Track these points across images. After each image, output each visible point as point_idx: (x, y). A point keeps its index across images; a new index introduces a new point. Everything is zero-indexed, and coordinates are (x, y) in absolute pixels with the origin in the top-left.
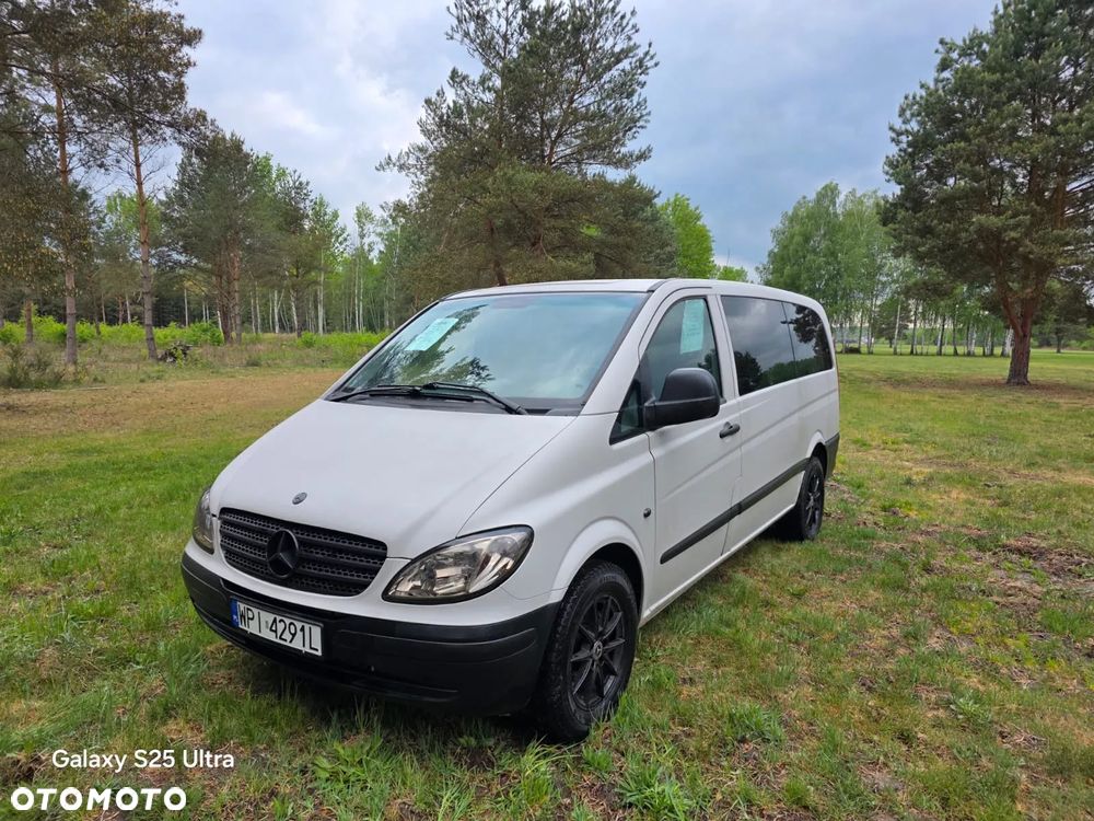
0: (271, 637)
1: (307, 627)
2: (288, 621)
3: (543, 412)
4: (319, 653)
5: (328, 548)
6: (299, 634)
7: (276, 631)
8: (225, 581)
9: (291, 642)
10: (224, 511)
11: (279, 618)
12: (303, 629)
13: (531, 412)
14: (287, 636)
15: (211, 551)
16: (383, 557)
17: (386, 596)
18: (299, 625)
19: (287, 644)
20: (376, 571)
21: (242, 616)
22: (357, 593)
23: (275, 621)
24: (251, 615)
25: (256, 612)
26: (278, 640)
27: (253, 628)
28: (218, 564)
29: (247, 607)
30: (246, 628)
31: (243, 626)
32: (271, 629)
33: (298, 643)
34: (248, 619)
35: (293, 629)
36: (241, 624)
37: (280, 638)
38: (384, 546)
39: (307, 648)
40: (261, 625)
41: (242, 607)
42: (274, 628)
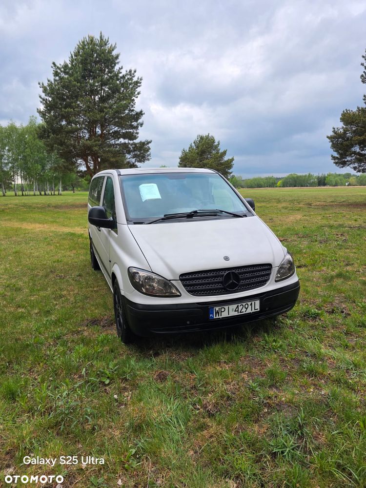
0: (236, 314)
1: (253, 303)
2: (244, 304)
4: (259, 310)
6: (250, 307)
8: (197, 303)
9: (246, 311)
10: (182, 275)
11: (239, 305)
12: (251, 304)
14: (244, 310)
15: (179, 296)
16: (271, 269)
17: (276, 281)
18: (249, 303)
19: (244, 313)
20: (270, 274)
21: (217, 313)
22: (266, 284)
23: (238, 307)
24: (223, 310)
25: (226, 307)
26: (239, 314)
27: (225, 315)
28: (187, 299)
29: (220, 307)
30: (220, 317)
31: (217, 317)
32: (235, 311)
33: (249, 311)
34: (221, 312)
35: (246, 307)
36: (216, 316)
37: (240, 312)
38: (270, 265)
39: (253, 311)
40: (230, 312)
41: (217, 309)
42: (237, 310)
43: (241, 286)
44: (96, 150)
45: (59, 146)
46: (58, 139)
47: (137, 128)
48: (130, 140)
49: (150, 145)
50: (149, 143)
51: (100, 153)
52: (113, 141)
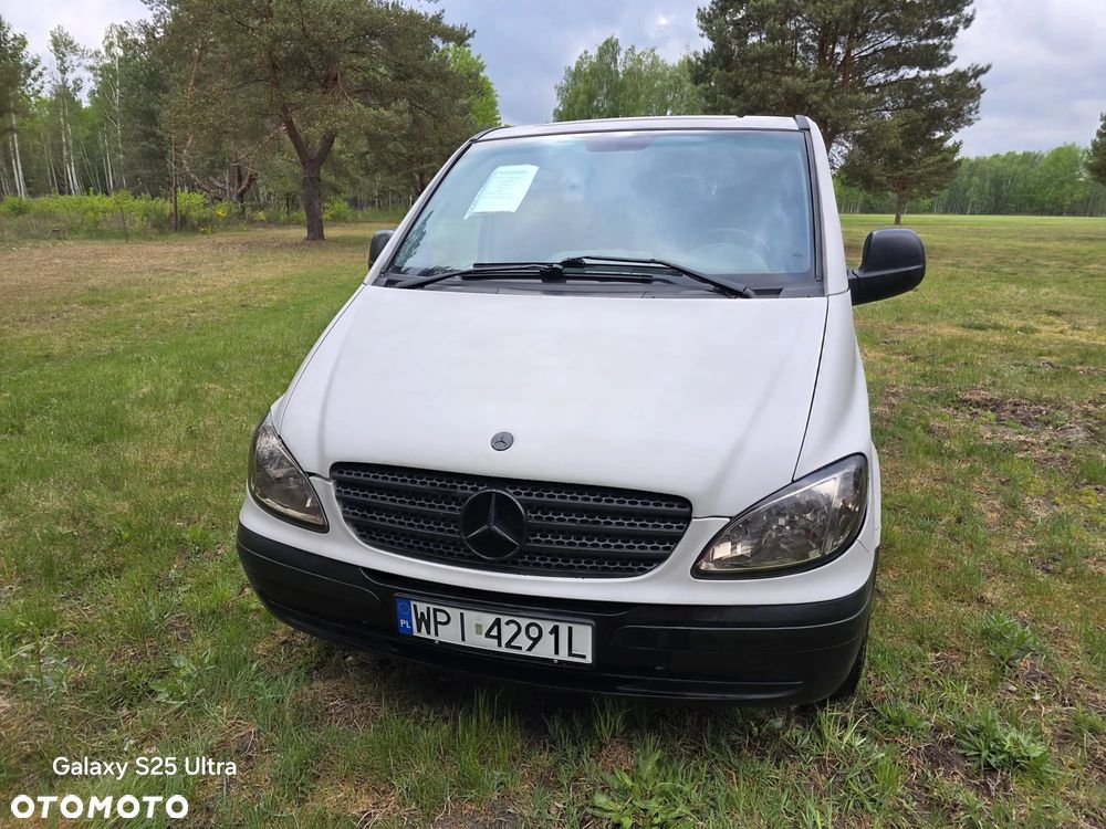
0: (491, 645)
1: (563, 629)
2: (524, 622)
3: (775, 292)
4: (589, 660)
5: (580, 511)
6: (549, 639)
7: (499, 637)
8: (365, 569)
9: (530, 649)
10: (339, 467)
11: (504, 619)
12: (555, 631)
13: (762, 293)
14: (523, 642)
15: (323, 529)
16: (688, 519)
17: (697, 573)
18: (547, 626)
19: (523, 652)
20: (676, 539)
21: (426, 621)
22: (644, 571)
23: (497, 623)
24: (442, 617)
25: (454, 613)
26: (504, 649)
27: (448, 634)
28: (345, 547)
29: (432, 607)
30: (432, 636)
31: (424, 634)
32: (488, 635)
33: (545, 650)
34: (437, 623)
35: (534, 632)
36: (419, 630)
37: (508, 645)
38: (684, 502)
39: (563, 655)
40: (466, 630)
41: (422, 607)
42: (494, 633)
43: (533, 553)
44: (815, 103)
45: (730, 98)
47: (952, 31)
48: (924, 70)
49: (982, 79)
50: (979, 72)
51: (825, 110)
52: (881, 75)
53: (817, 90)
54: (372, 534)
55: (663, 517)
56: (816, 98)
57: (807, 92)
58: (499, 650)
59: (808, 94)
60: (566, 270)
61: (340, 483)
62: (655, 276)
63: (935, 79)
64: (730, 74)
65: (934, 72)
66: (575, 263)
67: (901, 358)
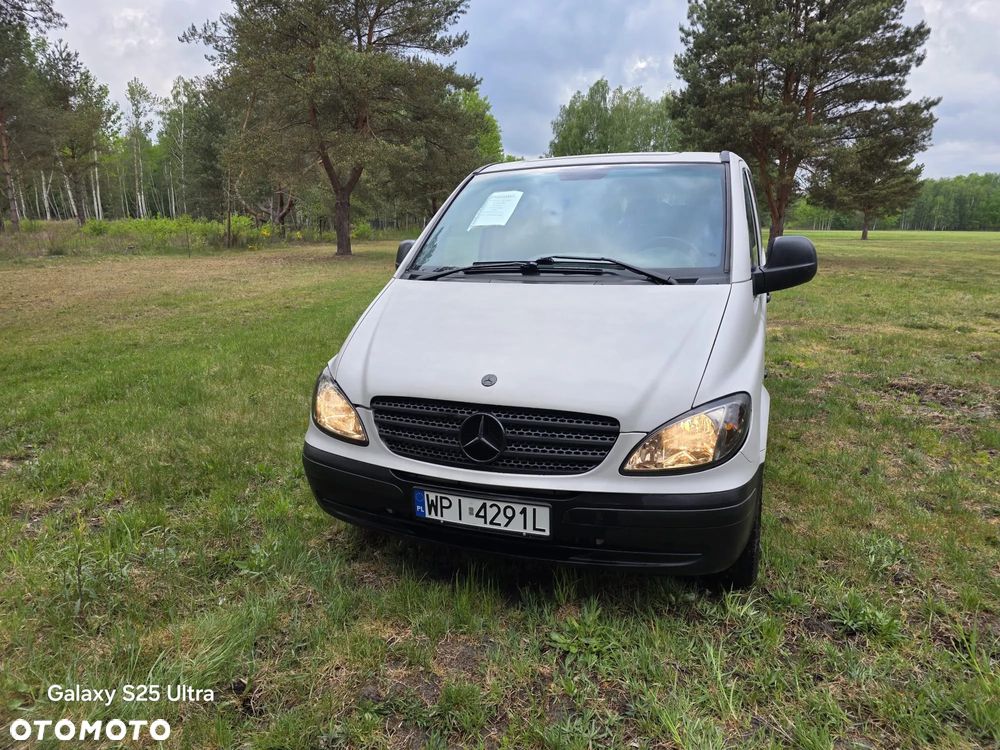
0: (480, 523)
1: (530, 510)
2: (502, 506)
3: (693, 281)
4: (547, 533)
5: (542, 428)
6: (519, 518)
7: (485, 517)
8: (393, 470)
9: (506, 525)
10: (376, 400)
11: (489, 503)
12: (524, 512)
13: (681, 282)
14: (501, 519)
15: (364, 443)
16: (617, 433)
17: (623, 471)
18: (518, 508)
19: (502, 528)
20: (609, 448)
21: (432, 506)
22: (586, 470)
23: (484, 506)
24: (446, 503)
25: (455, 499)
26: (488, 526)
27: (450, 516)
29: (439, 495)
30: (439, 518)
31: (433, 516)
32: (477, 515)
33: (516, 526)
34: (442, 507)
35: (509, 513)
36: (430, 514)
37: (491, 523)
38: (614, 422)
39: (530, 530)
40: (461, 513)
41: (432, 496)
42: (482, 514)
43: (509, 458)
44: (779, 133)
46: (703, 114)
47: (905, 69)
48: (880, 102)
49: (933, 110)
50: (930, 105)
51: (789, 140)
52: (841, 108)
53: (781, 122)
54: (397, 446)
55: (600, 432)
56: (780, 129)
57: (772, 124)
58: (485, 526)
59: (773, 126)
60: (539, 266)
61: (377, 411)
62: (604, 270)
63: (889, 111)
64: (703, 110)
65: (889, 104)
66: (546, 261)
67: (844, 351)
